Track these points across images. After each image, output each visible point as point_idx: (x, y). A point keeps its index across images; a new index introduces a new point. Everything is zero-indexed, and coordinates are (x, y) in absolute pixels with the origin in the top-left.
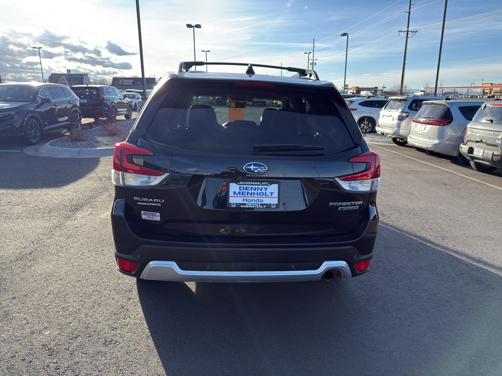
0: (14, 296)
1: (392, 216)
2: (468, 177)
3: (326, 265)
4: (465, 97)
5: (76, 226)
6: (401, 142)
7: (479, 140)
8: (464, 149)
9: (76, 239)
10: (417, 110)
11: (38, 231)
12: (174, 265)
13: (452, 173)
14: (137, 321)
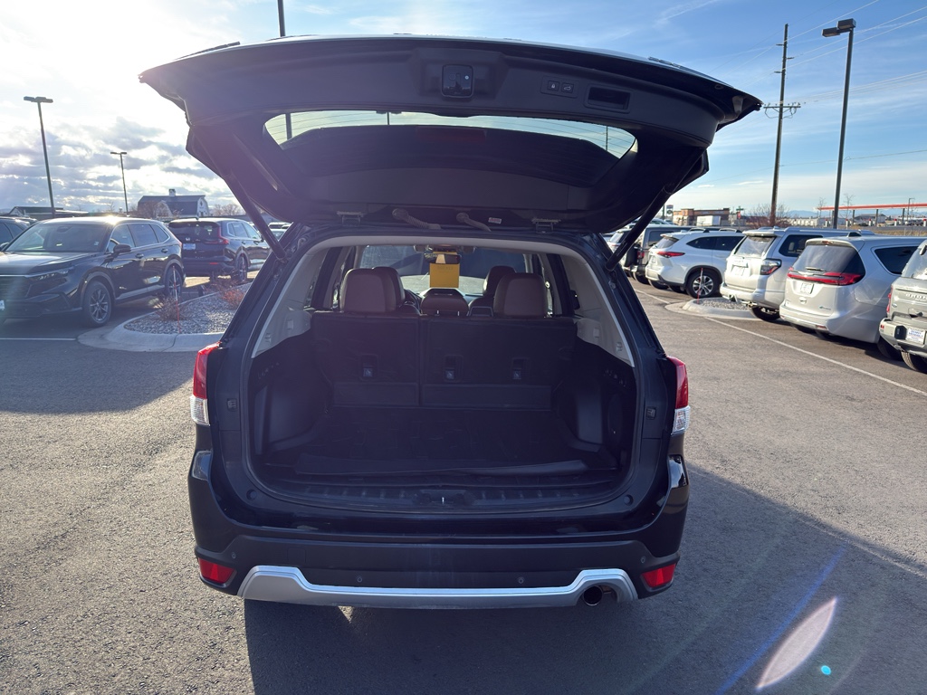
0: (22, 620)
1: (741, 465)
2: (898, 384)
3: (586, 577)
4: (898, 224)
5: (150, 483)
6: (768, 314)
7: (915, 313)
8: (888, 329)
9: (147, 508)
10: (797, 256)
11: (83, 492)
12: (296, 575)
13: (865, 375)
14: (236, 675)
